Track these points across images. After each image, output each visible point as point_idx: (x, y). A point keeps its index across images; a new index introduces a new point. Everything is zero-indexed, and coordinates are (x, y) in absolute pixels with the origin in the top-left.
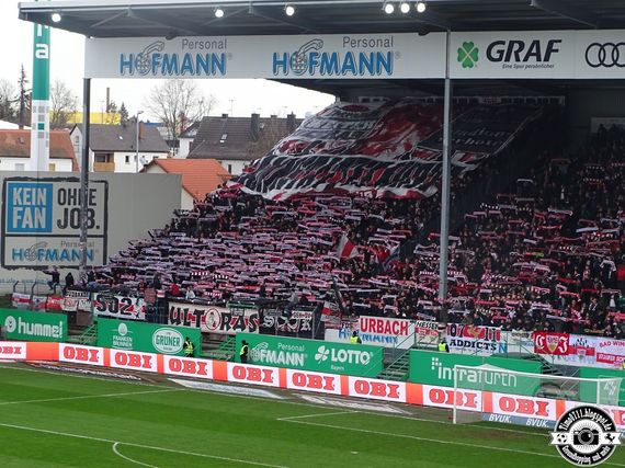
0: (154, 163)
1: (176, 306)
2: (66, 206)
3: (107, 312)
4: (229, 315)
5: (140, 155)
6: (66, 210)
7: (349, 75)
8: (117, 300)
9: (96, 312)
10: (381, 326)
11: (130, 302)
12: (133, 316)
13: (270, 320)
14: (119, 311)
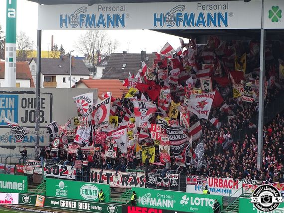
0: (81, 82)
1: (95, 170)
2: (27, 109)
3: (52, 174)
4: (127, 176)
5: (72, 77)
6: (27, 111)
7: (201, 27)
8: (58, 167)
9: (45, 174)
10: (221, 183)
11: (66, 168)
12: (68, 177)
13: (152, 179)
14: (60, 174)
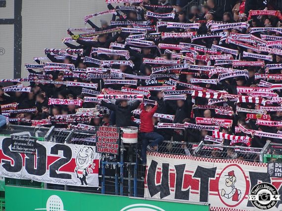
1: (161, 160)
3: (24, 174)
4: (265, 177)
8: (42, 150)
11: (68, 152)
12: (75, 181)
14: (48, 172)
